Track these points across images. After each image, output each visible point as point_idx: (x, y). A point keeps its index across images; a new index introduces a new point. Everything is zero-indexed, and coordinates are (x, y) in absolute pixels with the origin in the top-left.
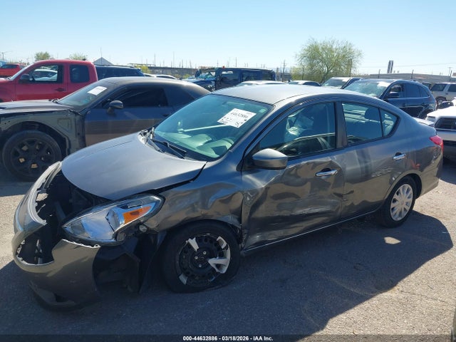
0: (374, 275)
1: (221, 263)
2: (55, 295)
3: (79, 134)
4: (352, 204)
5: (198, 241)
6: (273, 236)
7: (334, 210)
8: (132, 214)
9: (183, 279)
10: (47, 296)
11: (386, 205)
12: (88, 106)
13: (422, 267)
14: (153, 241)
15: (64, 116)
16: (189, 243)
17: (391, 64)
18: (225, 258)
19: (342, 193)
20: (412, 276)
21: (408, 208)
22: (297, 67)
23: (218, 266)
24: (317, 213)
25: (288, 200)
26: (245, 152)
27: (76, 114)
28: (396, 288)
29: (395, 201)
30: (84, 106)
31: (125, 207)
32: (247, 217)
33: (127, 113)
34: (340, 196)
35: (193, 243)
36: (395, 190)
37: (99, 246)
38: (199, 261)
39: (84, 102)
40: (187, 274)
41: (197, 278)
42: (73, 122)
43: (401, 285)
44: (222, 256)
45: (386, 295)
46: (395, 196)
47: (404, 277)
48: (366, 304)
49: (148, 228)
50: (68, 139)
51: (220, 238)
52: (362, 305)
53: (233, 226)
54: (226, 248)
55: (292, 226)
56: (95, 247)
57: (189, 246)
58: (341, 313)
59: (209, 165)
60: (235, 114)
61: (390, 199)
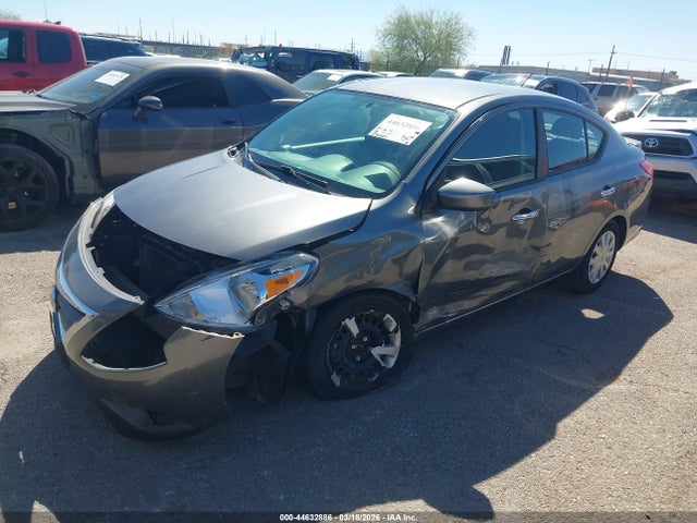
0: (587, 361)
1: (388, 353)
2: (149, 412)
3: (87, 152)
4: (549, 261)
5: (358, 322)
6: (452, 310)
7: (528, 270)
8: (278, 282)
9: (336, 379)
10: (133, 416)
11: (583, 263)
12: (102, 104)
13: (645, 348)
14: (294, 323)
15: (61, 120)
16: (346, 326)
17: (507, 51)
18: (393, 345)
19: (540, 245)
20: (636, 360)
21: (607, 266)
22: (378, 49)
23: (383, 357)
24: (508, 275)
25: (475, 257)
26: (426, 184)
27: (82, 117)
28: (621, 377)
29: (595, 255)
30: (94, 104)
31: (265, 272)
32: (425, 284)
33: (165, 118)
34: (537, 249)
35: (352, 325)
36: (597, 242)
37: (241, 336)
38: (358, 351)
39: (94, 97)
40: (339, 372)
41: (352, 377)
42: (77, 132)
43: (626, 374)
44: (389, 342)
45: (612, 387)
46: (597, 249)
47: (627, 363)
48: (593, 402)
49: (291, 302)
50: (69, 160)
51: (388, 316)
52: (587, 404)
53: (405, 297)
54: (396, 331)
55: (478, 294)
56: (235, 337)
57: (346, 330)
58: (565, 416)
59: (377, 204)
60: (397, 123)
61: (591, 254)
